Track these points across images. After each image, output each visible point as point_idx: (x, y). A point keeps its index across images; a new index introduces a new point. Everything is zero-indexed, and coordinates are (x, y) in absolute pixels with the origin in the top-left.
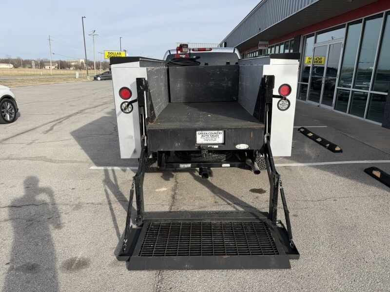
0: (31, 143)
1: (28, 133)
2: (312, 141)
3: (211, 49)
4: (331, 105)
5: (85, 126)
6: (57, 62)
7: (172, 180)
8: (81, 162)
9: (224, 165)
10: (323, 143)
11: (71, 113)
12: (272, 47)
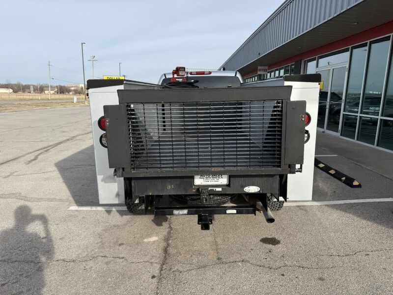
0: (9, 176)
1: (8, 164)
2: (324, 174)
3: (210, 73)
4: (337, 131)
5: (73, 155)
6: (57, 87)
7: (165, 225)
8: (60, 200)
9: (228, 211)
10: (338, 176)
11: (61, 139)
12: (271, 72)
